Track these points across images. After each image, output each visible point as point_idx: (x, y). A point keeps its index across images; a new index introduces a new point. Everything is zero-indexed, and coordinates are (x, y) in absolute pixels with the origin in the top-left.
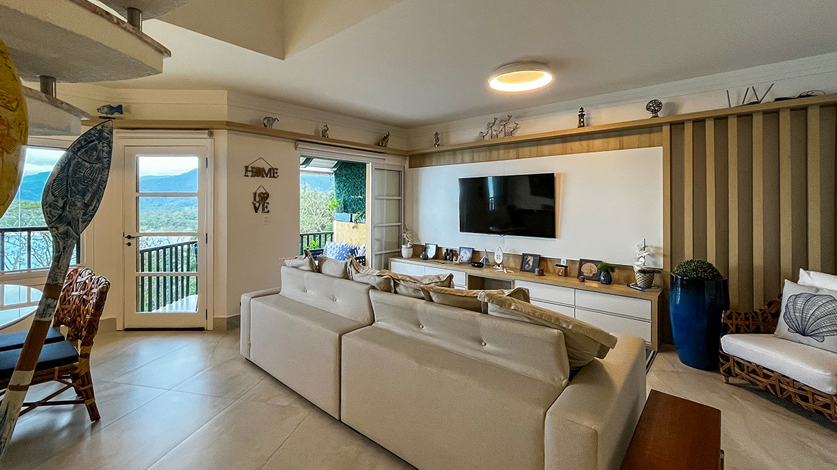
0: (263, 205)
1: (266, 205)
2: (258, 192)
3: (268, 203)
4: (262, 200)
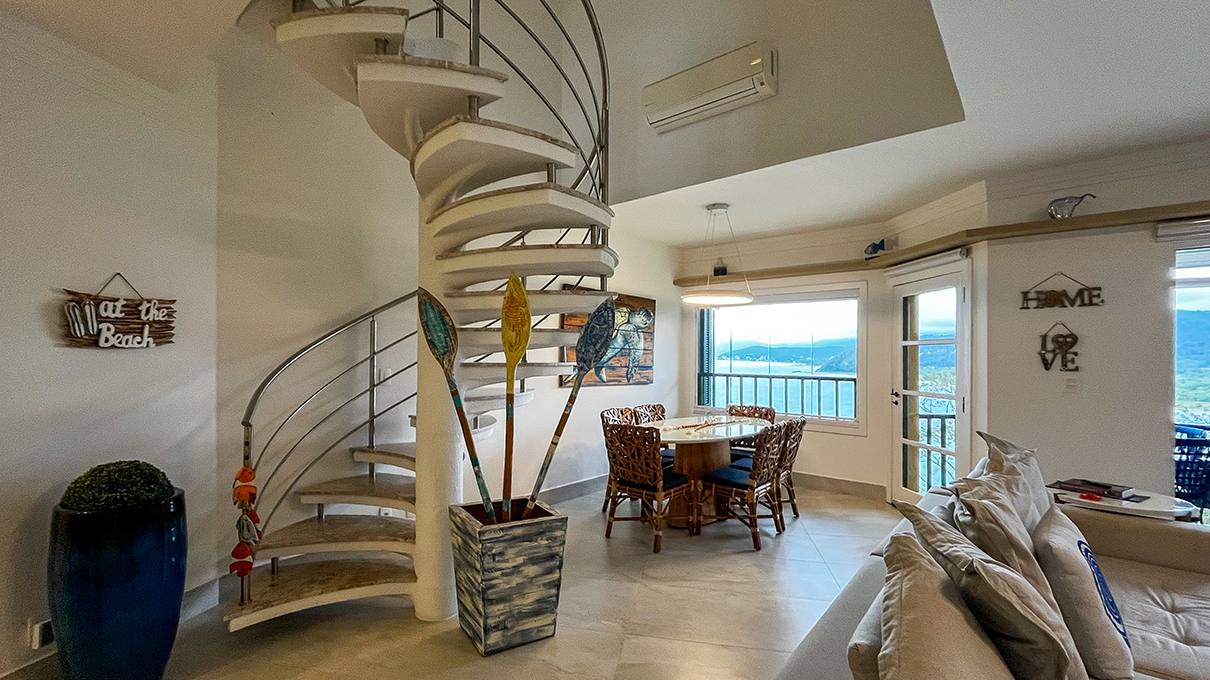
0: (1064, 358)
1: (1070, 357)
2: (1052, 334)
3: (1076, 354)
4: (1061, 349)
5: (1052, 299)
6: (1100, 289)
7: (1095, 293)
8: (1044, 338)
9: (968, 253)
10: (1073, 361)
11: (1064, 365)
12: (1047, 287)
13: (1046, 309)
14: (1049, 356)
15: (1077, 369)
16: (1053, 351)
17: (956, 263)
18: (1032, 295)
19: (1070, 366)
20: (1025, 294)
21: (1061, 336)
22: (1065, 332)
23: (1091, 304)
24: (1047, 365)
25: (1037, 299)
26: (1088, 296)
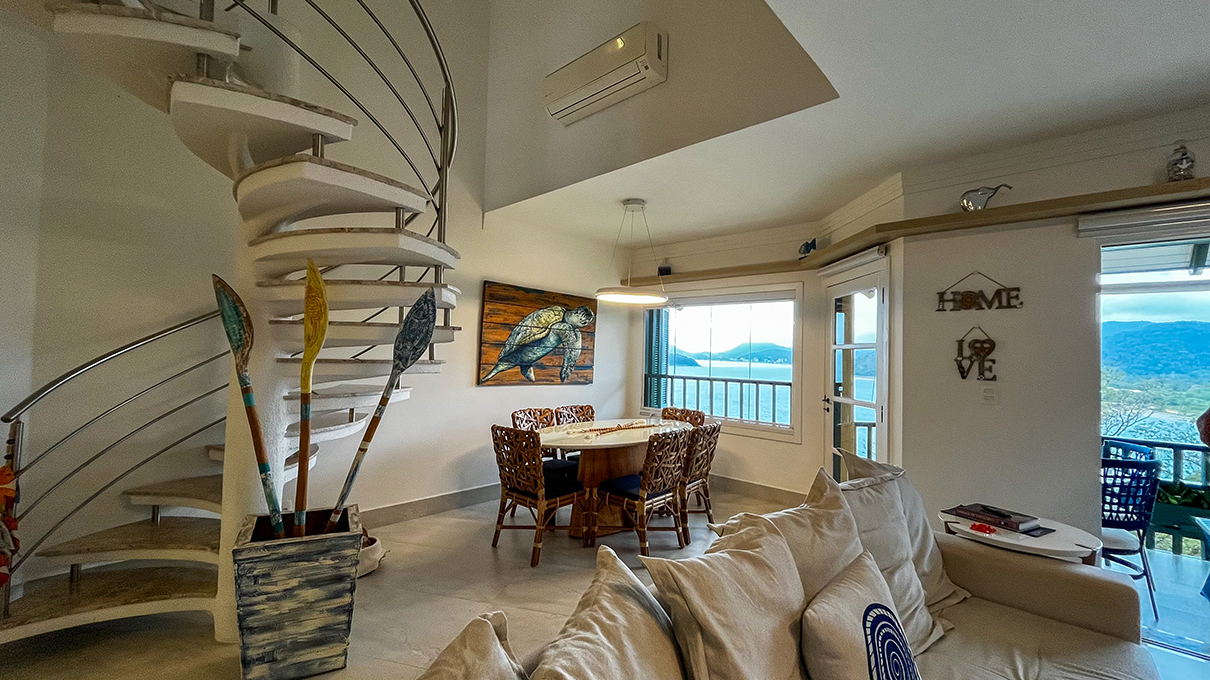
0: (981, 366)
1: (987, 364)
2: (968, 339)
3: (994, 361)
4: (978, 355)
5: (969, 301)
6: (1018, 289)
7: (1014, 294)
8: (961, 343)
9: (887, 250)
10: (990, 369)
11: (981, 373)
12: (962, 288)
13: (962, 311)
14: (966, 364)
15: (994, 378)
16: (970, 358)
17: (873, 261)
18: (949, 296)
19: (988, 374)
20: (941, 295)
21: (977, 341)
22: (983, 337)
23: (1009, 306)
24: (964, 374)
25: (953, 300)
26: (1006, 298)
